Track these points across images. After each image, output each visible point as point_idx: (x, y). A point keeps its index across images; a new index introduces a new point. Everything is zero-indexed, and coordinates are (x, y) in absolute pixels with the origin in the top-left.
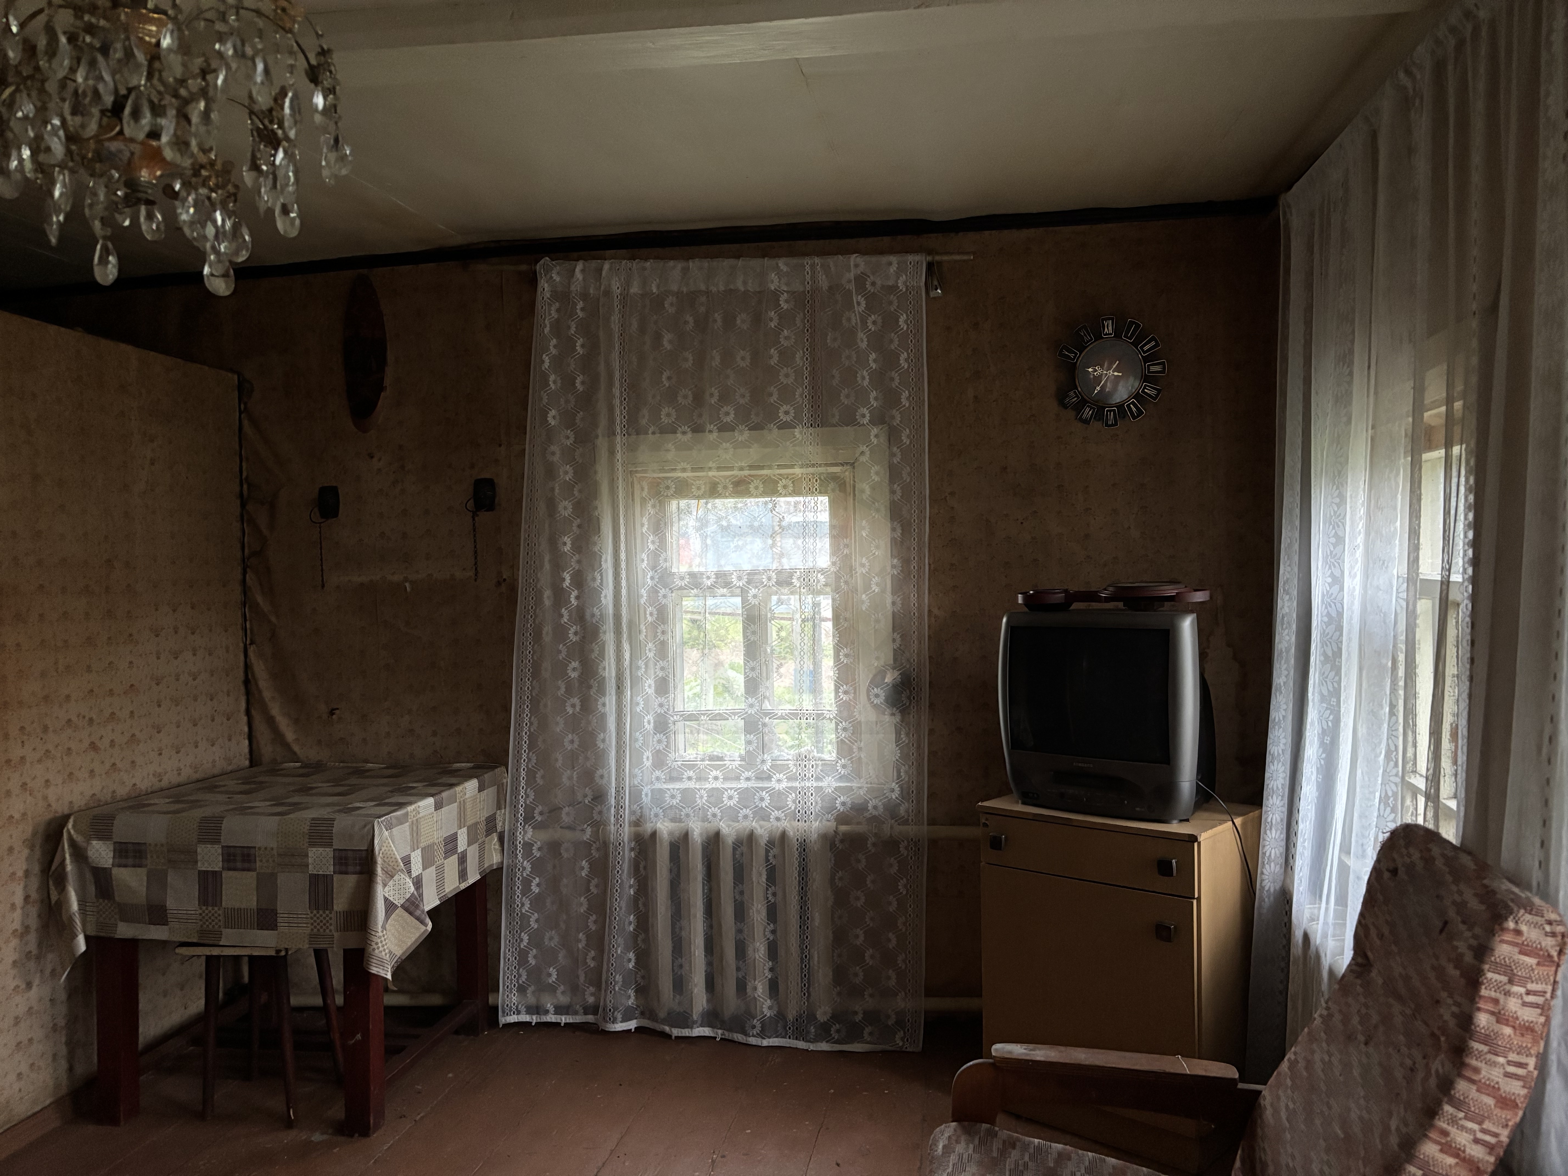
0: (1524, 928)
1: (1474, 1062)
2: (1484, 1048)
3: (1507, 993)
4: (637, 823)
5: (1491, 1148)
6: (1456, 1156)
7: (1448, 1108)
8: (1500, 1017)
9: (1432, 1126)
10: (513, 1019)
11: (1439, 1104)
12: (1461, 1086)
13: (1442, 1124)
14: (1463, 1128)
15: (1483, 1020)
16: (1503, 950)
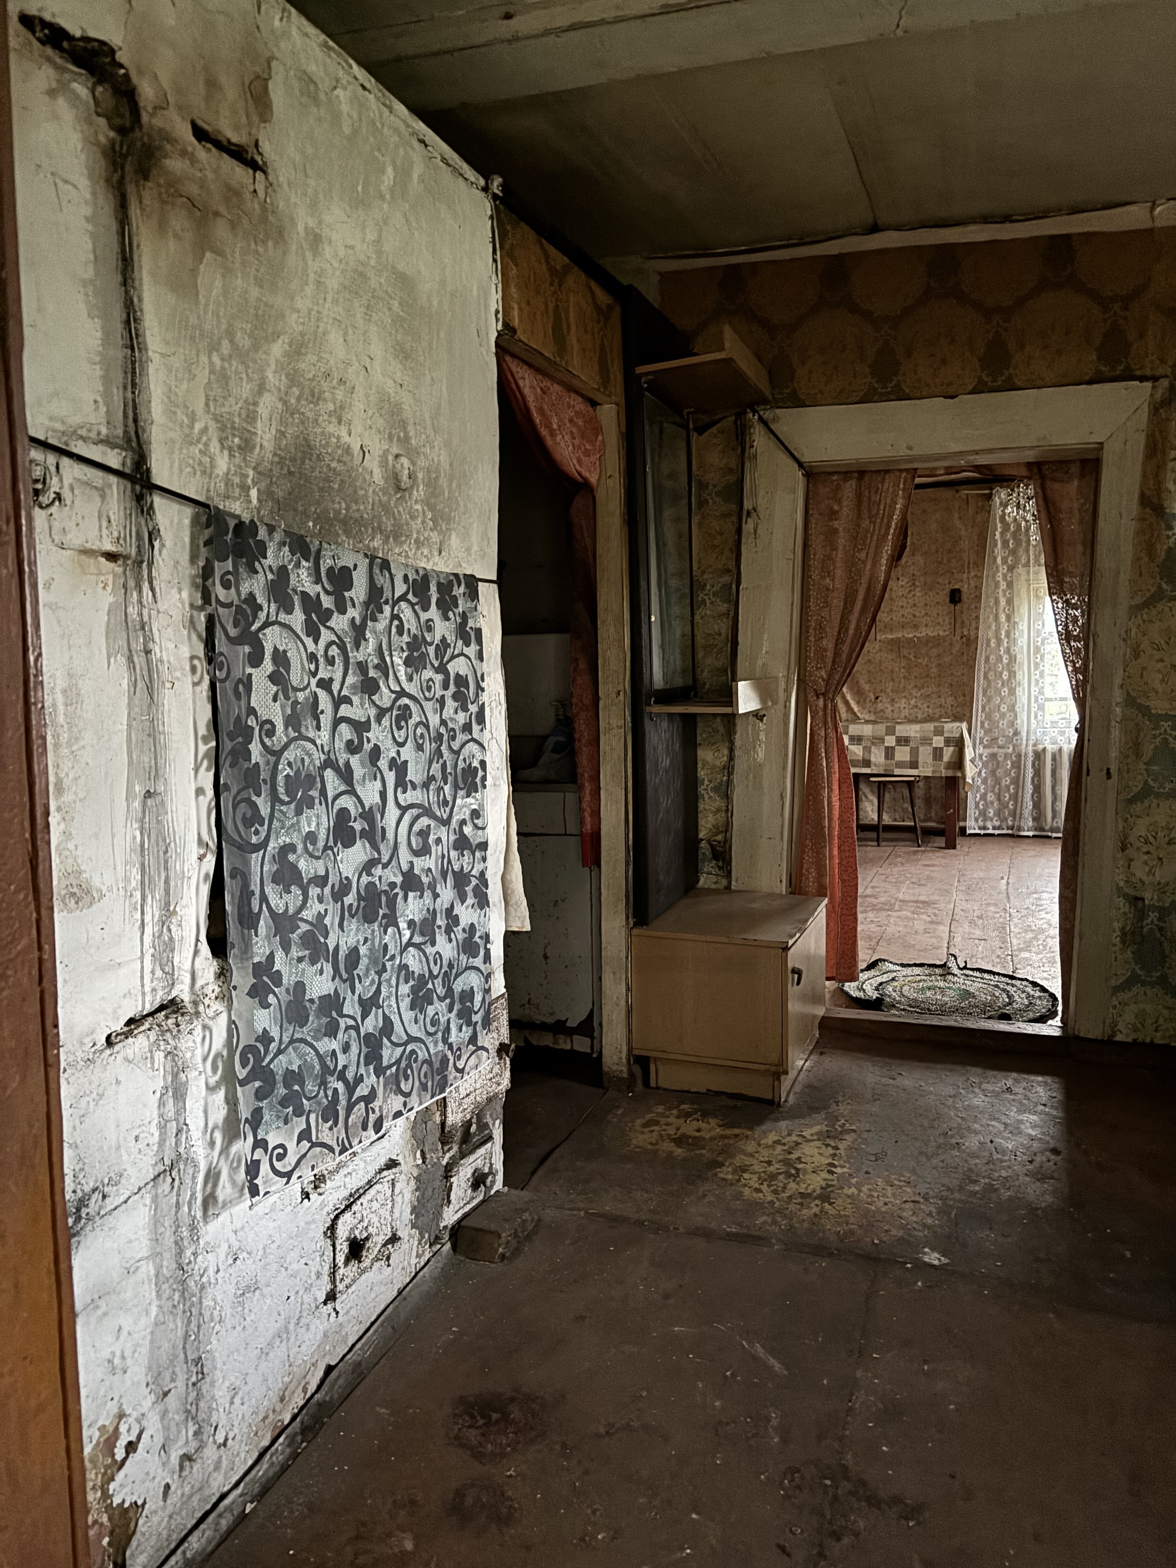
4: (1035, 745)
10: (972, 831)
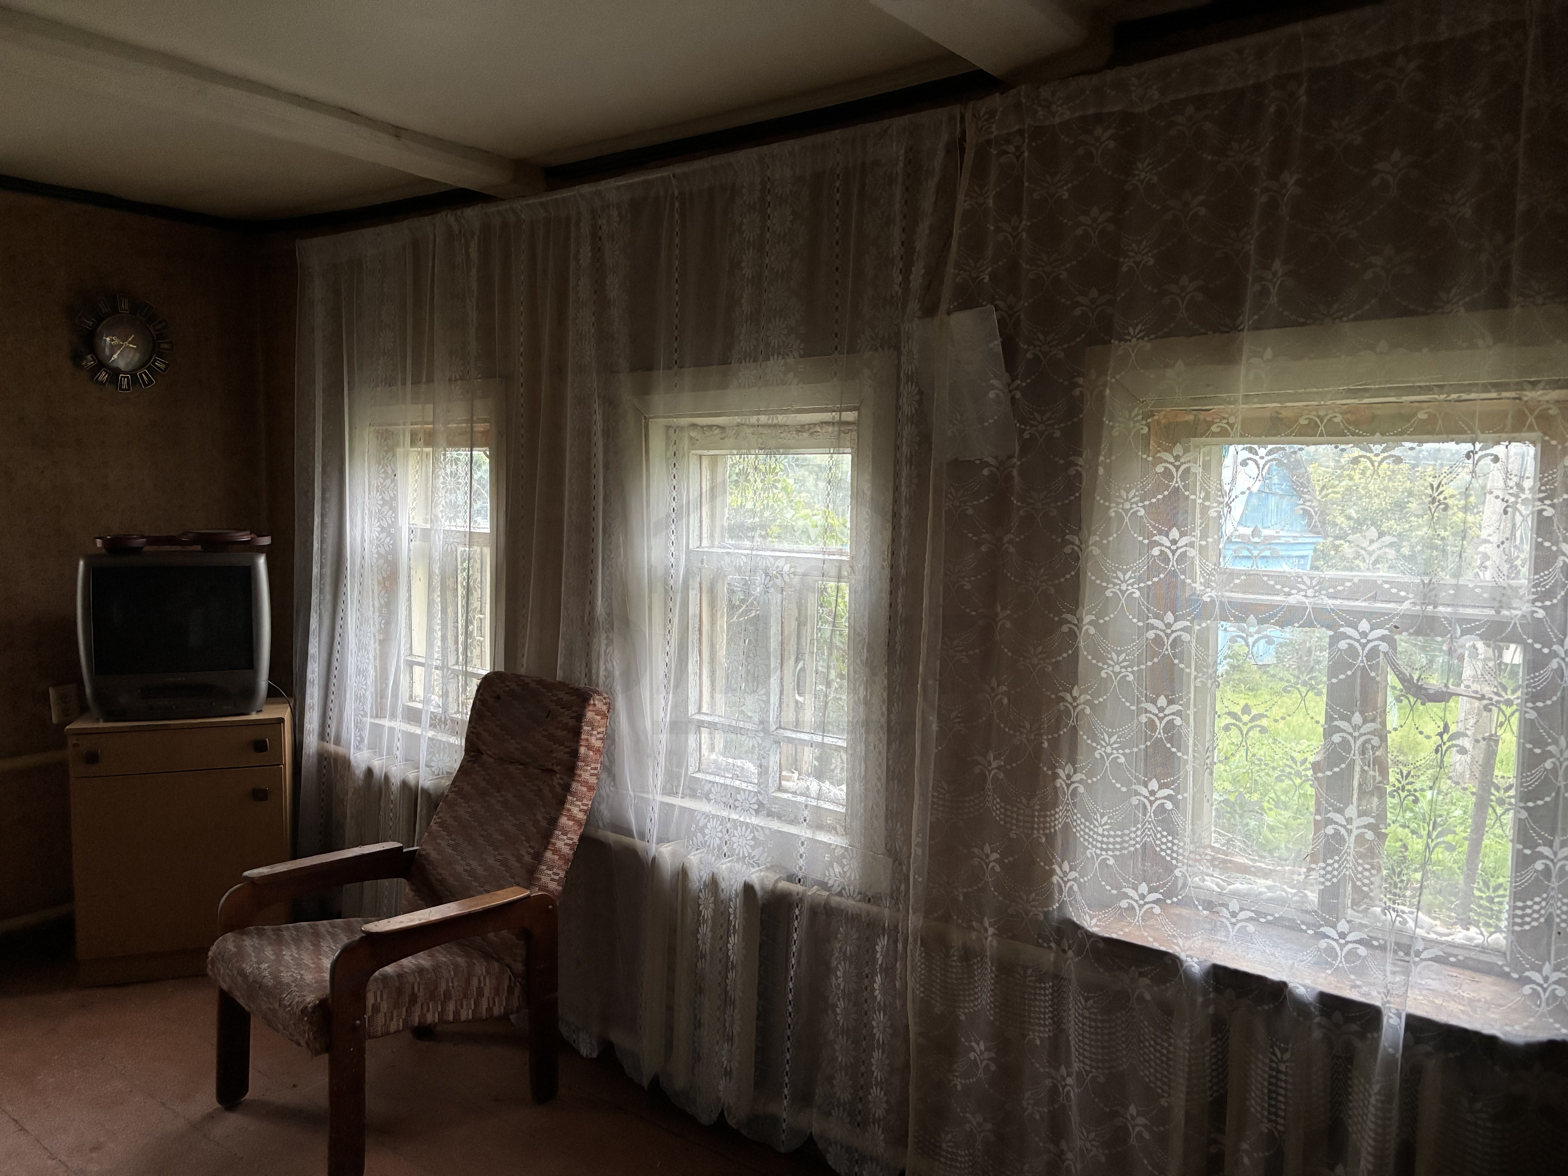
0: (596, 702)
1: (579, 772)
2: (583, 764)
3: (591, 735)
5: (585, 811)
6: (573, 820)
7: (569, 798)
8: (589, 747)
9: (563, 808)
11: (565, 797)
12: (575, 785)
13: (567, 806)
14: (576, 806)
15: (582, 750)
16: (590, 715)
